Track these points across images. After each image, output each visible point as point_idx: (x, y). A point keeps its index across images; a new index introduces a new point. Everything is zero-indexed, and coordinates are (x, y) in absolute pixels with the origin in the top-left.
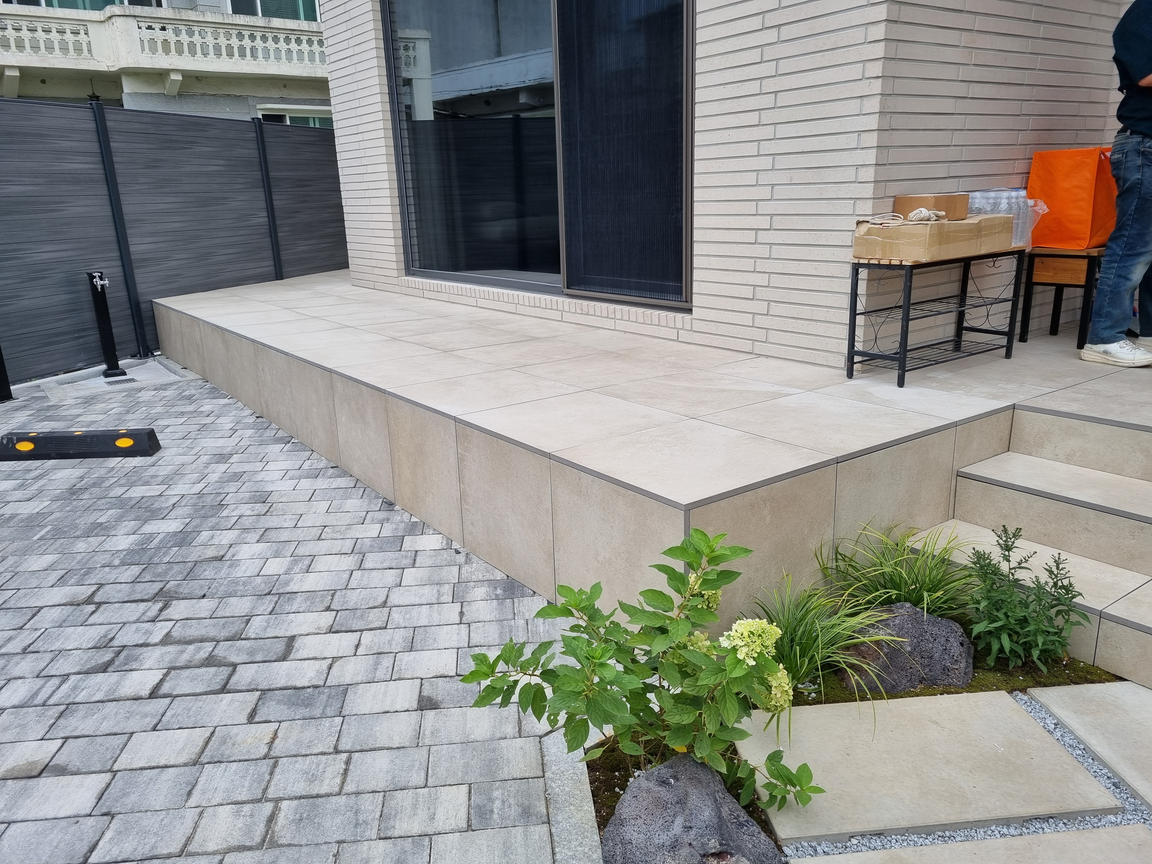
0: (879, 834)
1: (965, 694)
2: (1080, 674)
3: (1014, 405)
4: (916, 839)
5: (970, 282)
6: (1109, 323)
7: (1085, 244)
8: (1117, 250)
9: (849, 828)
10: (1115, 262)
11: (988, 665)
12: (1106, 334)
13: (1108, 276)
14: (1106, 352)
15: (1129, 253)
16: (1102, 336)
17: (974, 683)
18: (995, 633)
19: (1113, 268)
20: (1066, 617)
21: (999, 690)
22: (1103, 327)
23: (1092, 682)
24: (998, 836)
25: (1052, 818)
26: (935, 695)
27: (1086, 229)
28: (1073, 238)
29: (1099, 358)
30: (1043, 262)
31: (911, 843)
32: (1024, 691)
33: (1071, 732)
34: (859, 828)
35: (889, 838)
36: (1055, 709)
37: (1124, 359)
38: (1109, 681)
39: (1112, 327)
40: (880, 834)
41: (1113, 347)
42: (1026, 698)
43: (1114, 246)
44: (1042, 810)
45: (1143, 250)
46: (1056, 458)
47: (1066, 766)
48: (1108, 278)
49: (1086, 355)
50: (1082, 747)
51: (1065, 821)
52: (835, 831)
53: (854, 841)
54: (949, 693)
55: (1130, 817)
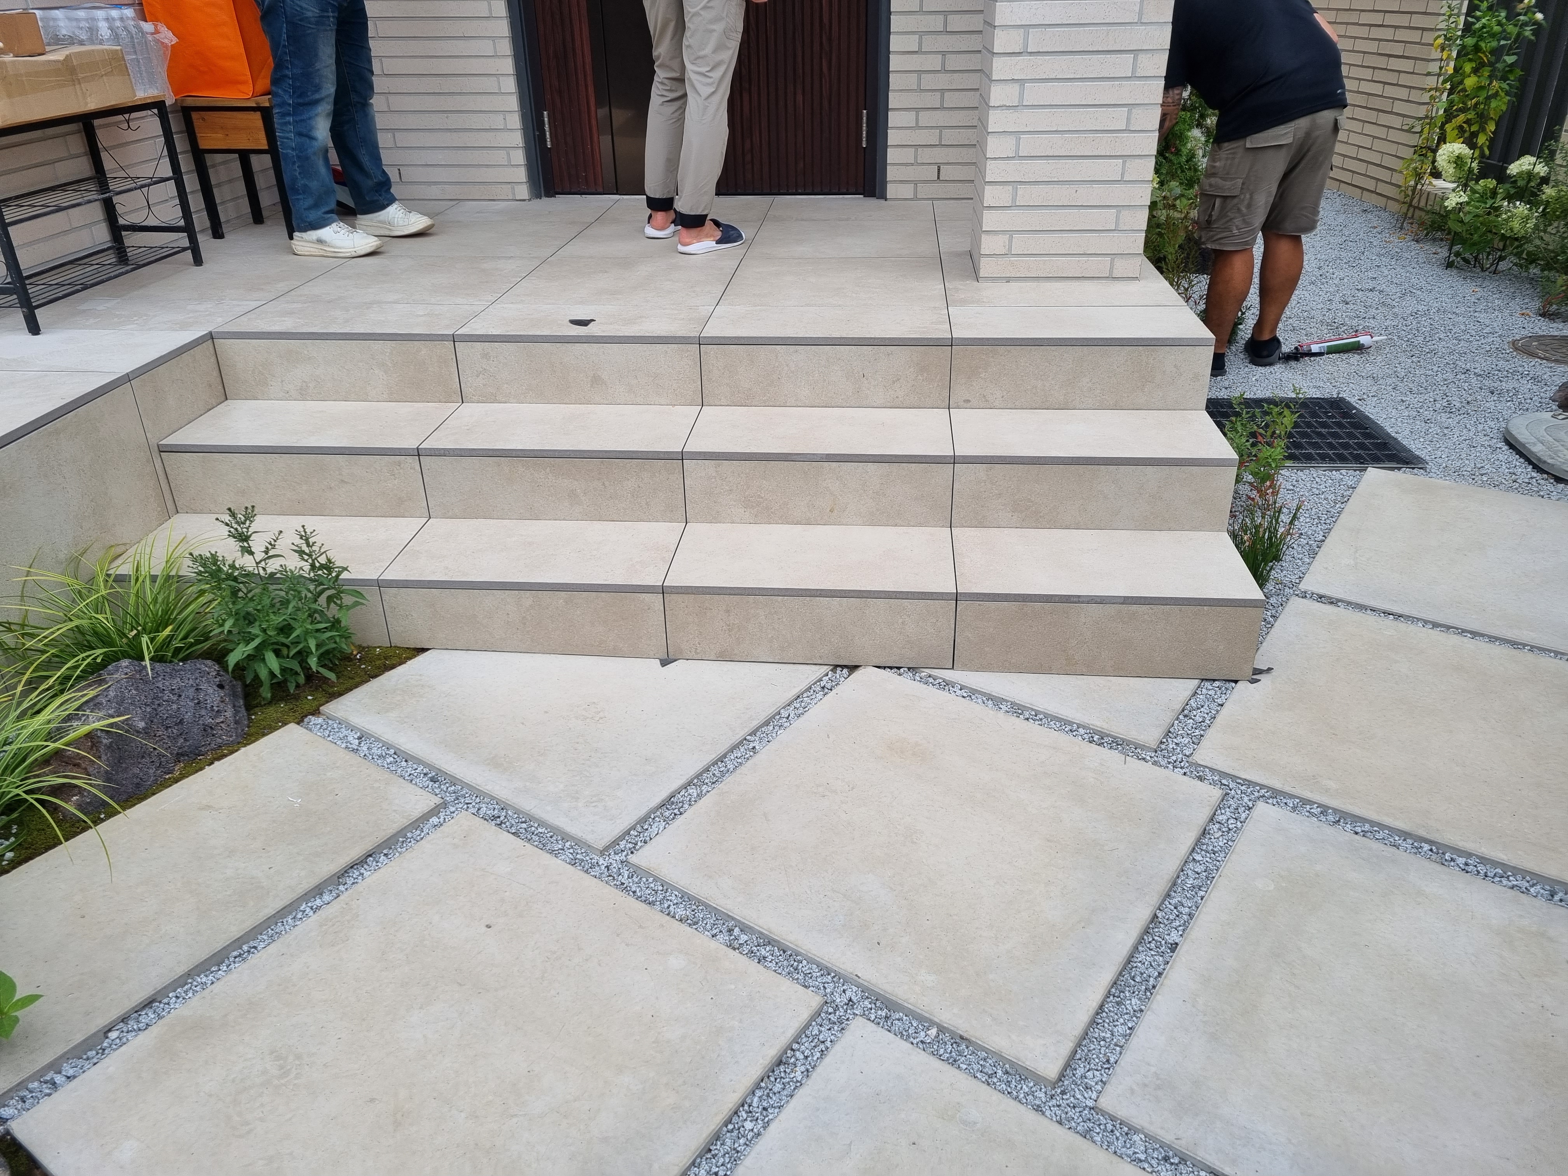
0: (149, 1003)
1: (243, 750)
2: (378, 662)
3: (211, 333)
4: (204, 980)
5: (104, 156)
6: (310, 201)
7: (249, 90)
8: (286, 97)
9: (101, 1022)
10: (289, 115)
11: (264, 699)
12: (313, 215)
13: (287, 135)
14: (320, 241)
15: (301, 101)
16: (308, 220)
17: (253, 730)
18: (257, 656)
19: (289, 123)
20: (339, 602)
21: (286, 724)
22: (305, 206)
23: (393, 667)
24: (311, 913)
25: (370, 856)
26: (201, 769)
27: (241, 68)
28: (233, 82)
29: (314, 249)
30: (203, 119)
31: (198, 989)
32: (316, 712)
33: (378, 740)
34: (115, 1013)
35: (166, 1001)
36: (356, 720)
37: (343, 248)
38: (410, 658)
39: (316, 206)
40: (151, 1002)
41: (325, 233)
42: (320, 720)
43: (280, 91)
44: (355, 852)
45: (317, 96)
46: (287, 396)
47: (376, 785)
48: (288, 138)
49: (299, 248)
50: (392, 751)
51: (385, 851)
52: (79, 1038)
53: (113, 1035)
54: (219, 759)
55: (453, 809)
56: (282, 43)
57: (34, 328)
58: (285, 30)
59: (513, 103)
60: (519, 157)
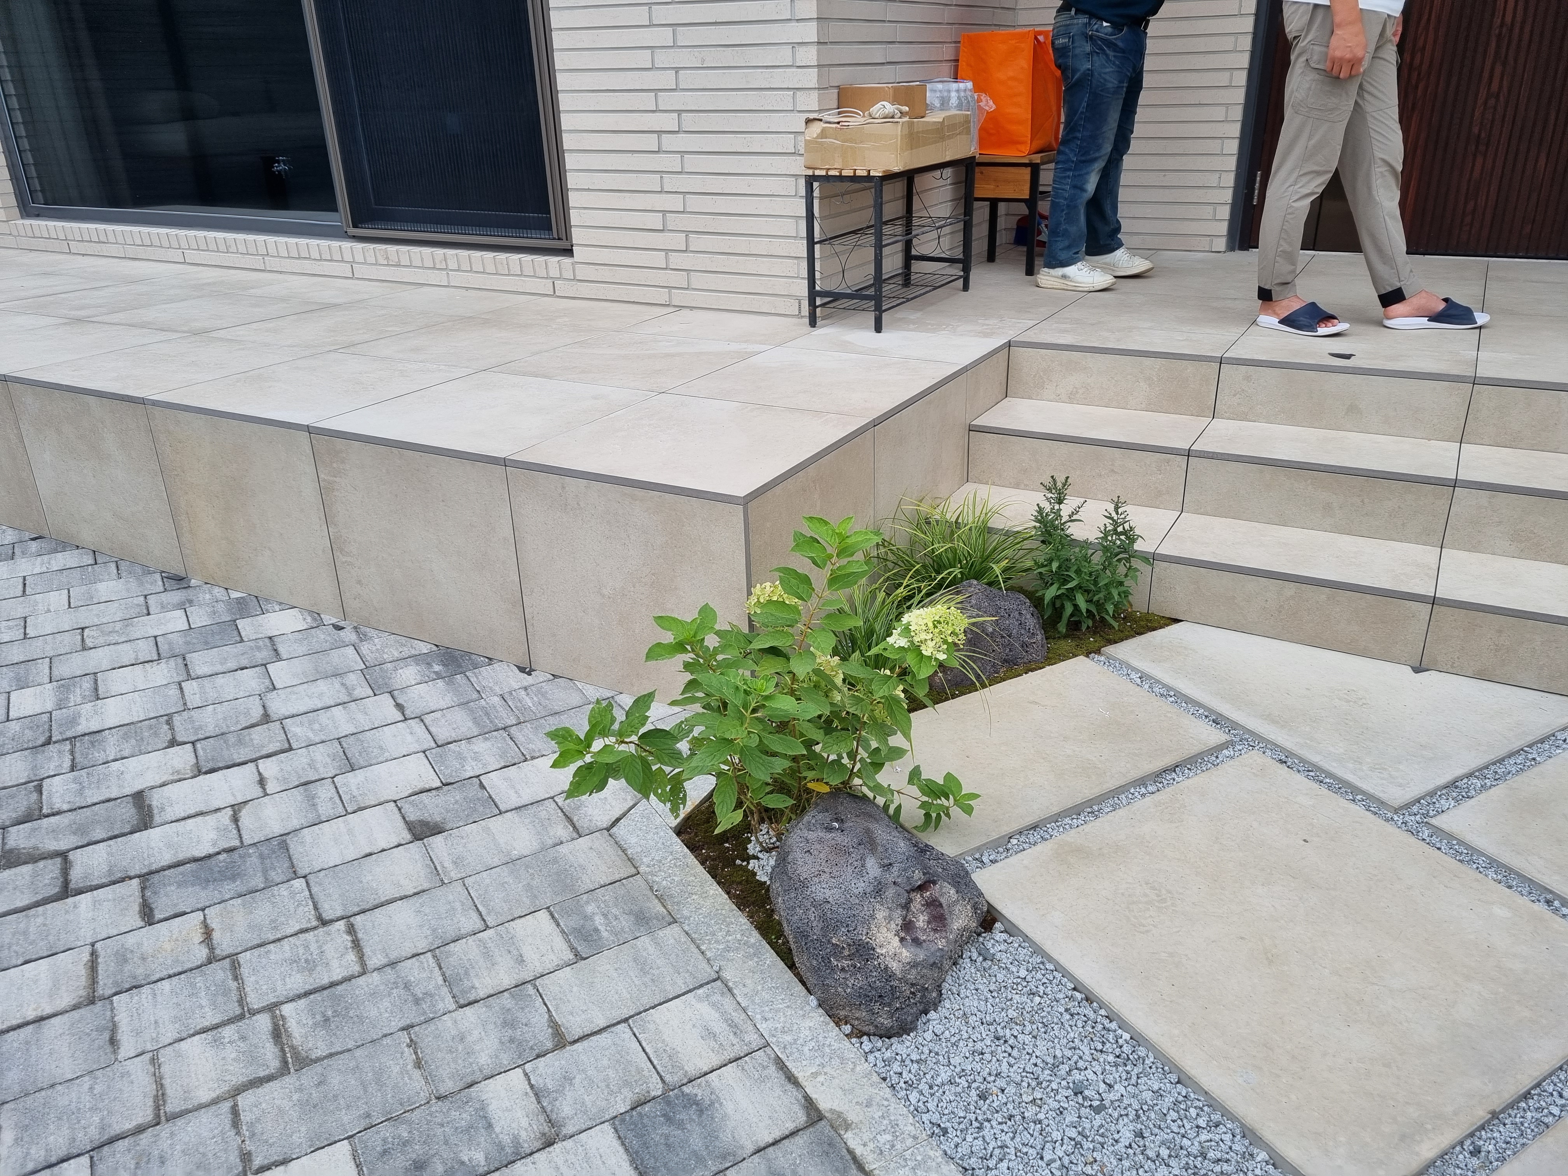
0: (1034, 827)
1: (1048, 668)
2: (1142, 623)
3: (1010, 341)
4: (1070, 822)
6: (1066, 243)
7: (1026, 149)
8: (1071, 156)
9: (1006, 830)
11: (1059, 632)
12: (1063, 256)
13: (1064, 187)
14: (1064, 277)
16: (1061, 259)
17: (1050, 655)
19: (1069, 177)
21: (1076, 656)
22: (1060, 247)
23: (1154, 629)
24: (1139, 797)
25: (1177, 766)
26: (1021, 675)
27: (1025, 131)
28: (1014, 142)
29: (1057, 283)
30: (982, 173)
31: (1067, 827)
32: (1098, 652)
33: (1158, 682)
34: (1015, 827)
35: (1045, 829)
36: (1135, 663)
37: (1083, 283)
38: (1167, 625)
39: (1069, 247)
40: (1036, 826)
41: (1070, 270)
42: (1103, 658)
43: (1067, 151)
44: (1168, 761)
46: (1058, 399)
47: (1169, 715)
48: (1063, 190)
49: (1043, 281)
50: (1172, 693)
51: (1189, 766)
52: (995, 836)
53: (1014, 841)
54: (1032, 670)
55: (1240, 748)
56: (1081, 110)
57: (878, 329)
58: (1086, 99)
59: (1231, 163)
60: (1225, 212)
